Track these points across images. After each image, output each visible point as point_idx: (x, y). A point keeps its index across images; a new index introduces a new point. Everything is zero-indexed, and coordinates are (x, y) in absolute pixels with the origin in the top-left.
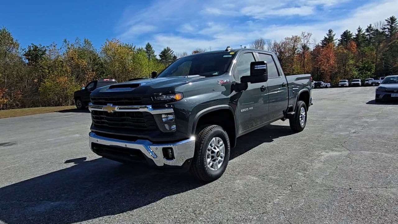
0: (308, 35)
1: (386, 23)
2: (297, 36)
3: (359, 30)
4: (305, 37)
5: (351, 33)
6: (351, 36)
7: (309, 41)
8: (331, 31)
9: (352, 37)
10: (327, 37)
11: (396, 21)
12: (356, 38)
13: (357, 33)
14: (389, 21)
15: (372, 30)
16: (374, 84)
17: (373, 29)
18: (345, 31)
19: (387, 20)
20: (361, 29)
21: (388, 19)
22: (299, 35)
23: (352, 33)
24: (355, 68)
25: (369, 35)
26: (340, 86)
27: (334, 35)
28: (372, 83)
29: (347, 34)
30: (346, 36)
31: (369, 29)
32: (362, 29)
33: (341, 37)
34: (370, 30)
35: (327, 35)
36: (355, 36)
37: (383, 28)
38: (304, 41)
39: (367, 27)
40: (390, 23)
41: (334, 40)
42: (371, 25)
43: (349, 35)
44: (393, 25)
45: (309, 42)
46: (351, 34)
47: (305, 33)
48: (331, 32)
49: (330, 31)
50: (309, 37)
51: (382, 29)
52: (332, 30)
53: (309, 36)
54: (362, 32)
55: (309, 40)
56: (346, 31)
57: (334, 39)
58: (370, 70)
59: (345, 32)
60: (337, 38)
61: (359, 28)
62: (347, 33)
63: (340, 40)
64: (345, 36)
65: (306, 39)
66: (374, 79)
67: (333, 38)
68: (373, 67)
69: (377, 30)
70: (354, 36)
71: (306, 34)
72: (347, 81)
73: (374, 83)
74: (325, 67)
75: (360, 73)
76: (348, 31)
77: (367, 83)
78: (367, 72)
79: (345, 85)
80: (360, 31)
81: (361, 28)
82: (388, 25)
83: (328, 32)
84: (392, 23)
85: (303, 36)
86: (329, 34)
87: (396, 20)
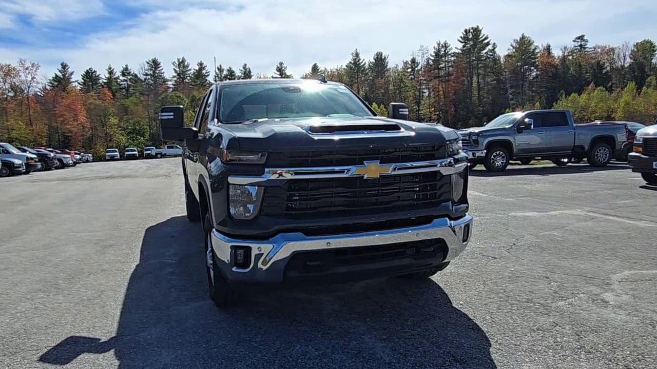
0: (33, 65)
1: (147, 66)
2: (10, 65)
3: (109, 70)
4: (27, 69)
5: (98, 74)
6: (99, 79)
7: (35, 78)
8: (66, 65)
9: (101, 81)
10: (60, 74)
11: (159, 66)
12: (107, 82)
13: (107, 75)
14: (151, 65)
15: (129, 74)
16: (159, 156)
17: (130, 72)
18: (88, 69)
19: (148, 63)
20: (113, 70)
21: (150, 61)
22: (14, 64)
23: (100, 75)
24: (121, 130)
25: (126, 81)
26: (109, 158)
27: (72, 74)
28: (157, 154)
29: (92, 75)
30: (90, 77)
31: (125, 71)
32: (115, 71)
33: (83, 79)
34: (126, 74)
35: (60, 71)
36: (105, 79)
37: (144, 73)
38: (26, 77)
39: (122, 69)
40: (152, 67)
41: (73, 82)
42: (127, 66)
43: (95, 76)
44: (157, 72)
45: (35, 80)
46: (98, 76)
47: (25, 61)
48: (67, 68)
49: (64, 66)
50: (35, 71)
51: (144, 75)
52: (68, 64)
53: (35, 69)
54: (115, 75)
55: (35, 76)
56: (90, 69)
57: (72, 80)
58: (143, 135)
59: (87, 72)
60: (77, 78)
61: (110, 68)
62: (92, 73)
63: (82, 84)
64: (88, 77)
65: (29, 73)
66: (156, 148)
67: (71, 78)
68: (146, 130)
69: (136, 76)
70: (103, 78)
71: (28, 65)
72: (117, 150)
73: (158, 154)
74: (72, 127)
75: (130, 139)
76: (93, 71)
77: (149, 154)
78: (140, 137)
79: (115, 158)
80: (111, 72)
81: (113, 68)
82: (151, 70)
83: (60, 67)
84: (156, 68)
85: (24, 67)
86: (63, 70)
87: (159, 64)
